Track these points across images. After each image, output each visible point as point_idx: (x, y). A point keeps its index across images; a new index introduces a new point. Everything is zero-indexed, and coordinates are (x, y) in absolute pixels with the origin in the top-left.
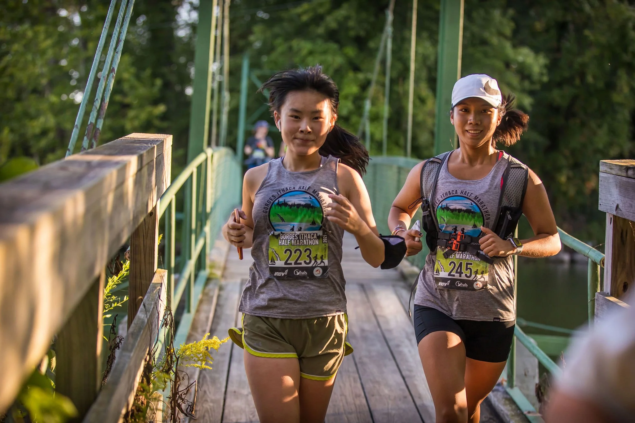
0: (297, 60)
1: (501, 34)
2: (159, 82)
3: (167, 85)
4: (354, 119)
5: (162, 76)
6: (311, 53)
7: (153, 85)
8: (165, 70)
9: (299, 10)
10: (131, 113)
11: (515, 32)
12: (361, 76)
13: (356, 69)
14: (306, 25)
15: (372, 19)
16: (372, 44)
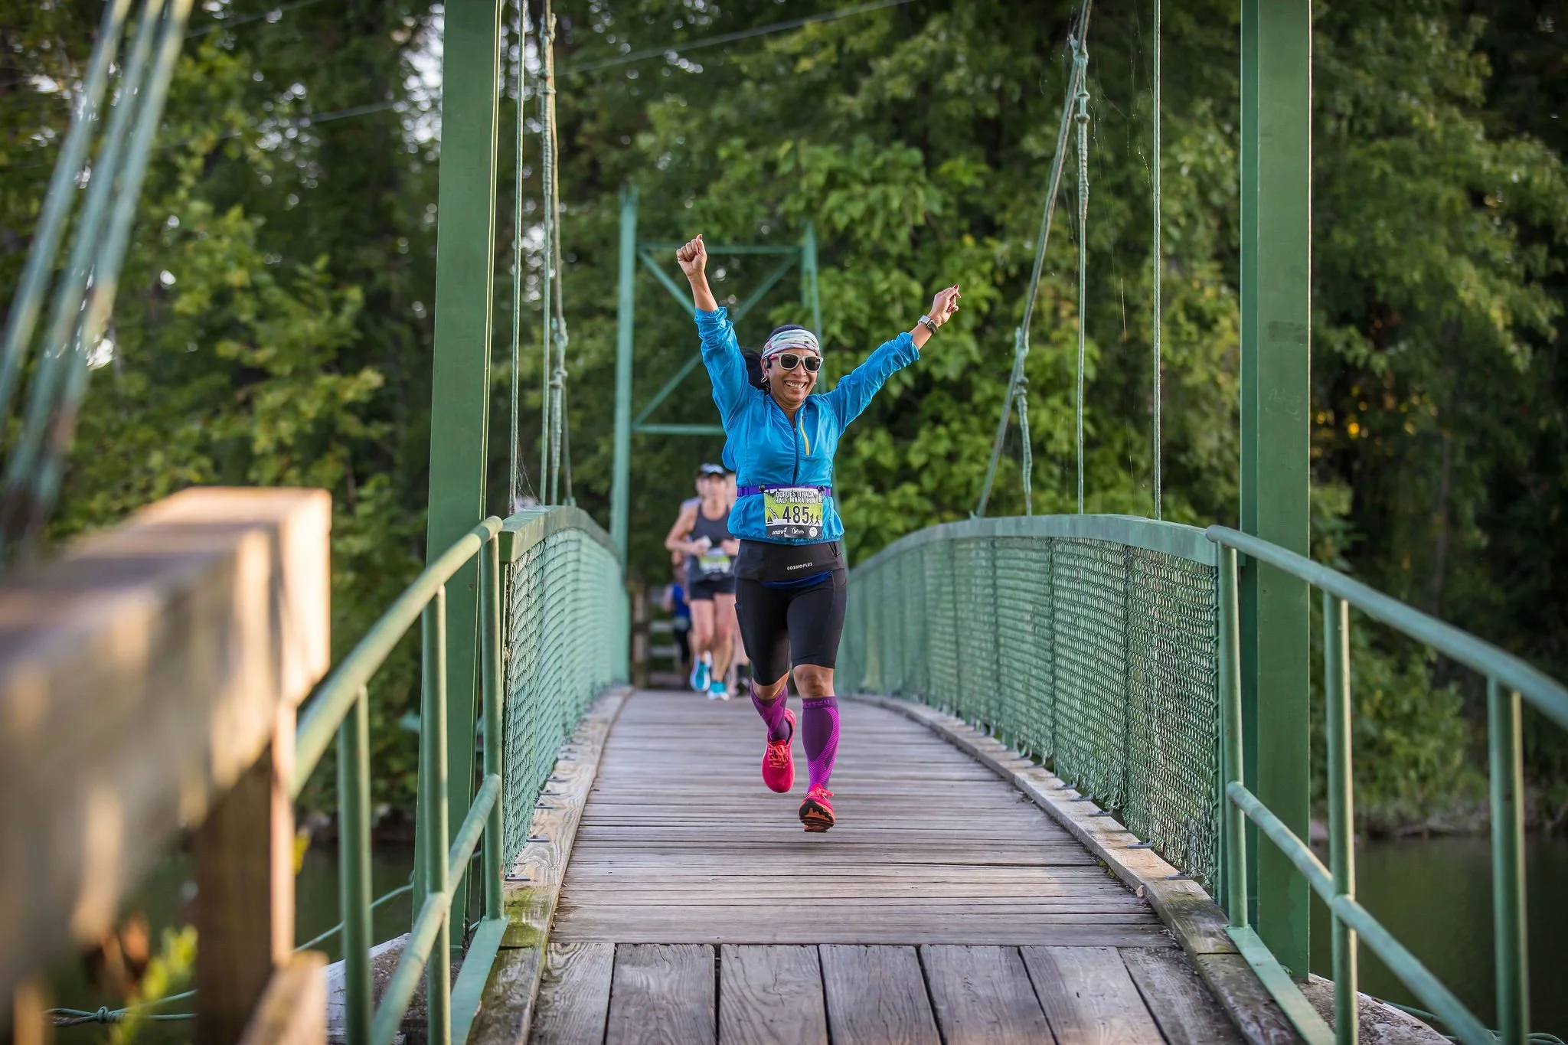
0: (793, 205)
1: (1445, 96)
2: (355, 294)
3: (378, 304)
4: (985, 388)
5: (366, 276)
6: (833, 181)
7: (337, 306)
8: (371, 256)
9: (791, 43)
10: (271, 398)
11: (1494, 90)
12: (1001, 249)
13: (987, 227)
14: (816, 90)
15: (1029, 61)
16: (1031, 144)
